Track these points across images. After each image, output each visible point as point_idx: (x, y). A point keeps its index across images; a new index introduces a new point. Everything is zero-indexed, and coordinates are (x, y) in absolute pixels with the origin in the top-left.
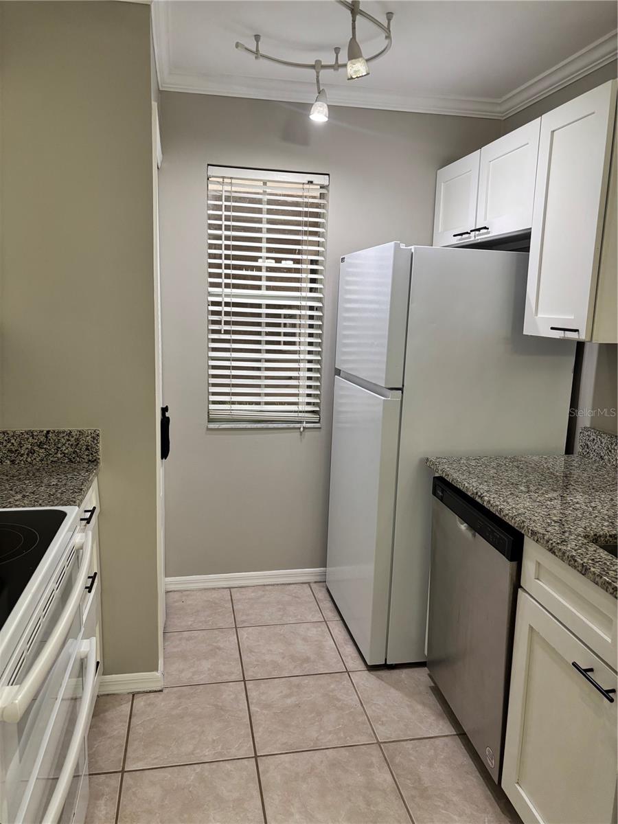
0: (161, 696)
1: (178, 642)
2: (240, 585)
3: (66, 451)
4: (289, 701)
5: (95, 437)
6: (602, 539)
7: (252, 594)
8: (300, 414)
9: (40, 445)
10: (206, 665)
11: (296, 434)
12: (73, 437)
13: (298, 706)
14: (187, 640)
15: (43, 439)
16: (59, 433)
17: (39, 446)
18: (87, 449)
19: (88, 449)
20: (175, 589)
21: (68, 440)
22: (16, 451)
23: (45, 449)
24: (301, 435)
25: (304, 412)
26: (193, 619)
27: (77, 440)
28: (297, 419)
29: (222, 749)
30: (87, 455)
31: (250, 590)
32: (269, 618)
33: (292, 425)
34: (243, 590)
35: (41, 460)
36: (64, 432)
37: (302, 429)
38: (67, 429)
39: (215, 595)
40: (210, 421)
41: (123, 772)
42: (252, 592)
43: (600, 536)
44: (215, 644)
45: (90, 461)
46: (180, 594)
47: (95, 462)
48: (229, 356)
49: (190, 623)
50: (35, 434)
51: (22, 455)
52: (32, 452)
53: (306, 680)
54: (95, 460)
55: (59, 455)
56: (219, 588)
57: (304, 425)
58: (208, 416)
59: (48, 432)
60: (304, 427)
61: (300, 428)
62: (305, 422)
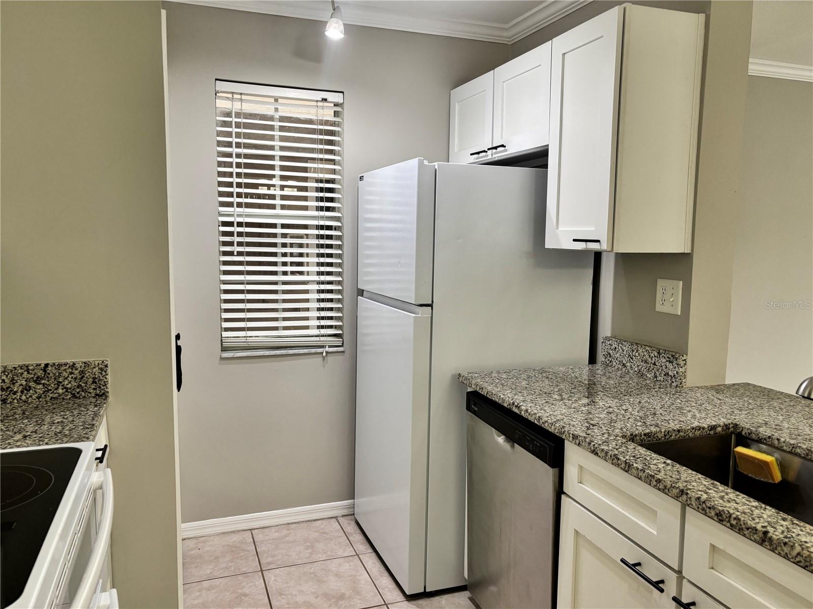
1: (198, 594)
2: (262, 526)
3: (69, 386)
5: (103, 368)
6: (638, 438)
7: (276, 534)
8: (322, 339)
9: (37, 381)
11: (319, 359)
12: (76, 369)
14: (208, 589)
15: (40, 373)
16: (60, 365)
17: (35, 382)
18: (94, 382)
19: (96, 383)
20: (190, 536)
21: (71, 373)
22: (8, 388)
23: (44, 384)
24: (324, 360)
25: (326, 336)
26: (212, 567)
27: (82, 372)
28: (319, 344)
30: (94, 389)
31: (273, 530)
32: (297, 557)
33: (313, 350)
34: (266, 530)
35: (39, 398)
36: (66, 364)
37: (324, 354)
38: (69, 361)
39: (235, 538)
40: (224, 349)
42: (276, 532)
43: (636, 436)
44: (240, 591)
45: (97, 395)
46: (195, 541)
47: (103, 395)
48: (244, 279)
49: (209, 571)
50: (31, 368)
51: (15, 393)
52: (27, 388)
54: (104, 394)
55: (60, 391)
56: (239, 531)
57: (327, 349)
58: (222, 345)
59: (47, 365)
60: (326, 352)
61: (323, 353)
62: (327, 347)
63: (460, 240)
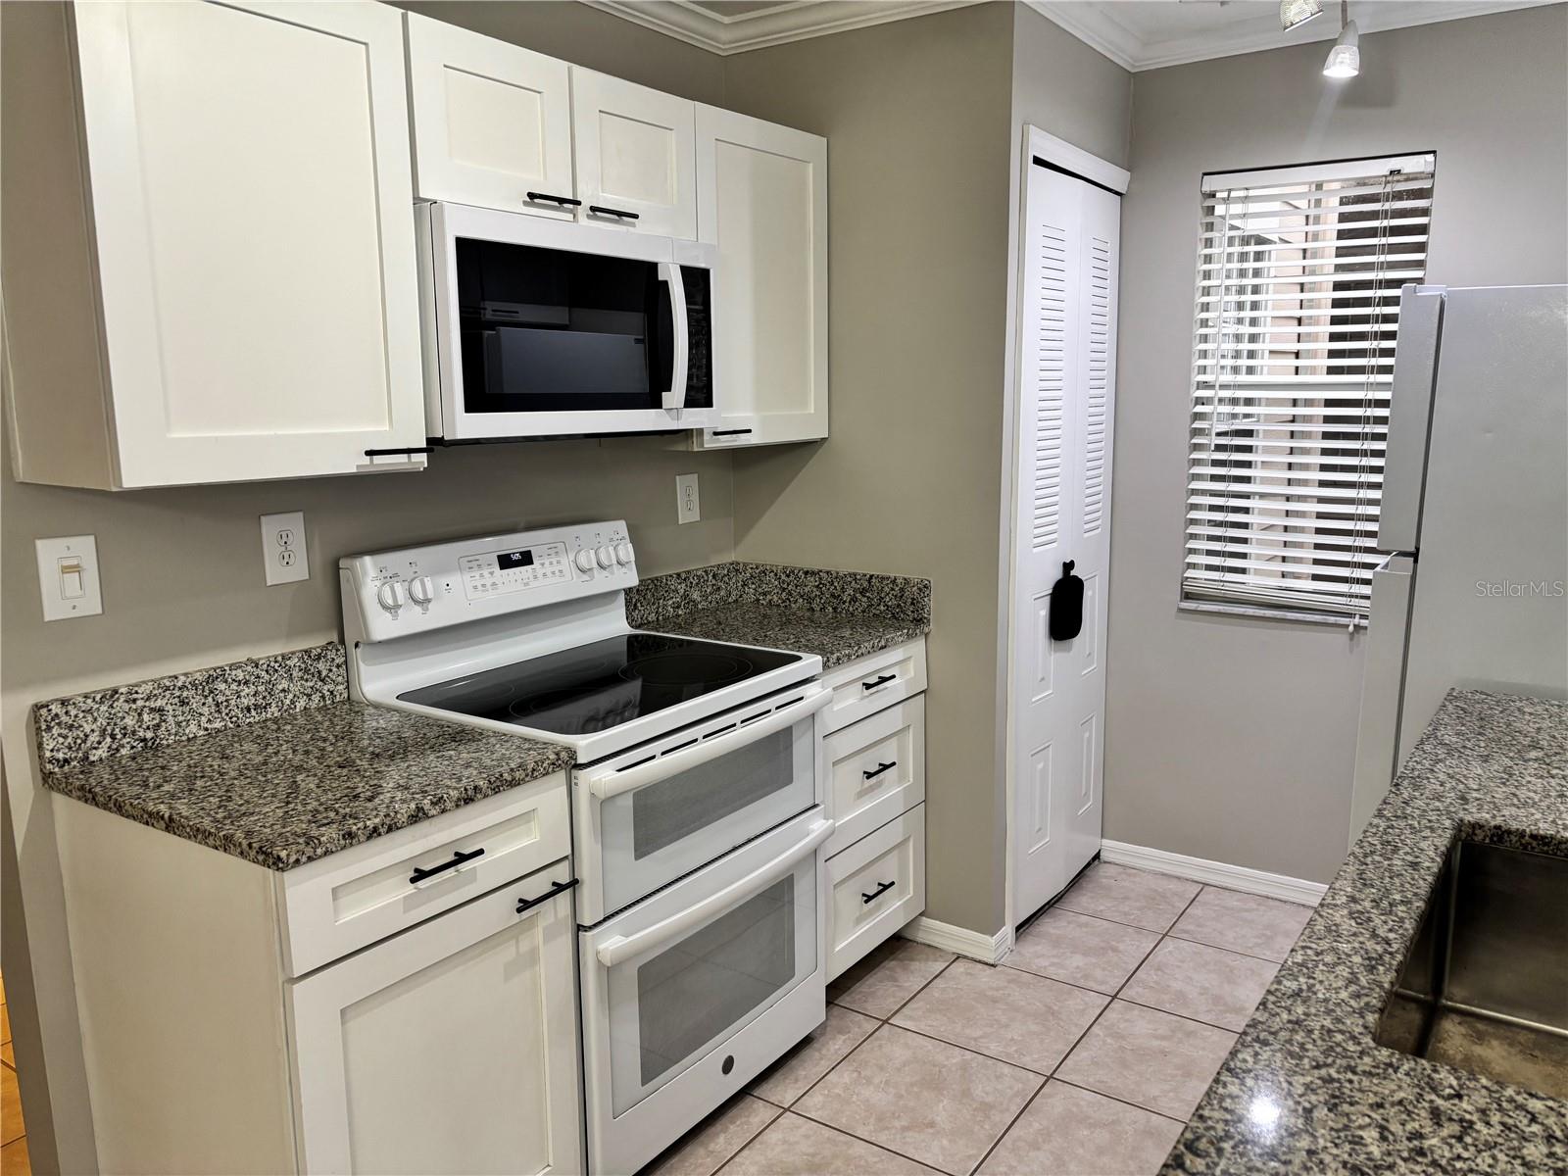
0: (989, 971)
1: (1065, 924)
2: (1225, 885)
3: (890, 603)
4: (1155, 1043)
5: (924, 587)
7: (1235, 903)
8: (1355, 601)
9: (863, 592)
10: (1078, 960)
11: (1341, 638)
12: (897, 586)
13: (1165, 1054)
14: (1080, 925)
15: (866, 584)
16: (883, 578)
17: (861, 593)
18: (912, 604)
19: (914, 604)
20: (1117, 862)
21: (893, 589)
22: (839, 596)
23: (868, 598)
24: (1351, 639)
25: (1357, 597)
26: (1109, 905)
27: (902, 590)
28: (1344, 609)
29: (1016, 1051)
30: (913, 612)
31: (1238, 896)
32: (1232, 940)
33: (1332, 619)
34: (1227, 893)
35: (864, 612)
36: (888, 578)
37: (1351, 628)
38: (892, 575)
39: (1173, 885)
40: (1187, 596)
41: (885, 1022)
42: (1238, 900)
44: (1114, 943)
45: (914, 619)
46: (1121, 870)
49: (1102, 908)
50: (858, 577)
51: (844, 603)
52: (854, 600)
53: (1208, 1032)
54: (921, 619)
55: (882, 608)
56: (1187, 880)
57: (1357, 620)
58: (1182, 588)
59: (871, 576)
60: (1355, 626)
61: (1348, 626)
62: (1357, 616)
63: (1488, 435)
